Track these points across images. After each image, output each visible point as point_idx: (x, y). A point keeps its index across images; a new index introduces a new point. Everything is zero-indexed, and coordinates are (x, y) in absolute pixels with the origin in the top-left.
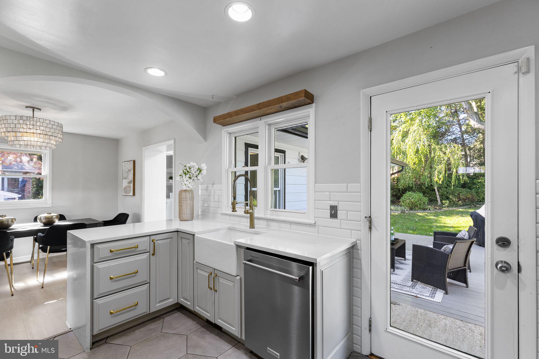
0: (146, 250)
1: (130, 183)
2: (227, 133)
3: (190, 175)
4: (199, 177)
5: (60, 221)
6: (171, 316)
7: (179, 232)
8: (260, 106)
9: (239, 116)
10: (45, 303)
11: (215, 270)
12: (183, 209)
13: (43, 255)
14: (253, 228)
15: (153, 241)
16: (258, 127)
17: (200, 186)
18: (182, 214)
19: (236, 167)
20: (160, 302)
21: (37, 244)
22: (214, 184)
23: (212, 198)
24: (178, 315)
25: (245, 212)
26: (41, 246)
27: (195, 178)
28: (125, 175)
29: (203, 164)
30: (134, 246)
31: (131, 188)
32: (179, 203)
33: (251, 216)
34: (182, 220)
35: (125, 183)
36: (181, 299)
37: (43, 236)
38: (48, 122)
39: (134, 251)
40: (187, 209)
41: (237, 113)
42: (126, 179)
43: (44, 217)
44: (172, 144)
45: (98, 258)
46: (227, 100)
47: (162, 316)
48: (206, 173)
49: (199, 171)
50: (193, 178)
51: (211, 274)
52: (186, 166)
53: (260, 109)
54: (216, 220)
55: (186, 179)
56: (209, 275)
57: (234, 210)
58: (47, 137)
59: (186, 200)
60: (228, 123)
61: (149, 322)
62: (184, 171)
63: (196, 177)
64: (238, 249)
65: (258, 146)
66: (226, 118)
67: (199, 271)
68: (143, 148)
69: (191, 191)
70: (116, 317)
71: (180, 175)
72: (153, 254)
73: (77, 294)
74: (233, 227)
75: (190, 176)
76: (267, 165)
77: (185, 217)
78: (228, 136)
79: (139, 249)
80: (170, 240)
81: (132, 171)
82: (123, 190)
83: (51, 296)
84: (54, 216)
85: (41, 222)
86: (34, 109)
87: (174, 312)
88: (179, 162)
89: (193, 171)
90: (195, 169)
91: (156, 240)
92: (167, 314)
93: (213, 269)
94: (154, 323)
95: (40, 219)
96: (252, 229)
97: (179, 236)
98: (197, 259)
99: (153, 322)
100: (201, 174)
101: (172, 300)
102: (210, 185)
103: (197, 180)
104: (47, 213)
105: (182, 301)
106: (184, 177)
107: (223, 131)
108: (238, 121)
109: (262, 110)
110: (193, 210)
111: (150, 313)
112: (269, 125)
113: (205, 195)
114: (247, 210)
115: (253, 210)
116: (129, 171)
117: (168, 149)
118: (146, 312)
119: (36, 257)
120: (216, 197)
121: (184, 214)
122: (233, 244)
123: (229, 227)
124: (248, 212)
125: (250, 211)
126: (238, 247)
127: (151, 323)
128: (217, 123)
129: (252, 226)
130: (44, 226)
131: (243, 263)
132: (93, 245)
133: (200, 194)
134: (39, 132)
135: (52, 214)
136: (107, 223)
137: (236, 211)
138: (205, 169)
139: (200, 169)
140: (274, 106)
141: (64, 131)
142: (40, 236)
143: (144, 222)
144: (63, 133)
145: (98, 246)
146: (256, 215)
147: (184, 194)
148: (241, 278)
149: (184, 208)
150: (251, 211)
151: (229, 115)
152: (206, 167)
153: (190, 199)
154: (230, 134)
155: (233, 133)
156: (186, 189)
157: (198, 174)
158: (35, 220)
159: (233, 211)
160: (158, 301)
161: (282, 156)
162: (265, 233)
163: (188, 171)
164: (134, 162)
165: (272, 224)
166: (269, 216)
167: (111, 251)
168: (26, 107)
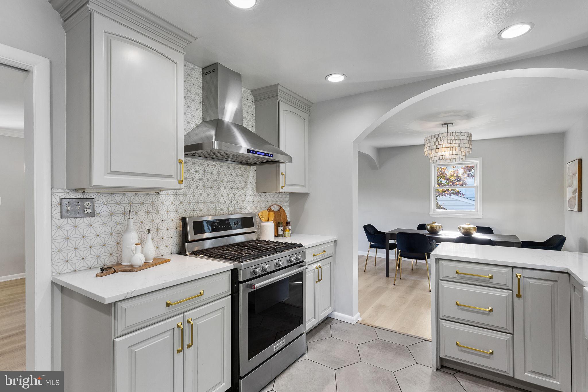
0: (505, 285)
1: (574, 192)
20: (532, 372)
28: (570, 181)
35: (570, 193)
38: (459, 134)
42: (570, 186)
43: (463, 228)
45: (443, 276)
72: (518, 296)
81: (577, 175)
82: (568, 202)
85: (461, 232)
86: (447, 124)
104: (466, 224)
111: (515, 378)
116: (574, 175)
134: (452, 145)
141: (472, 140)
144: (472, 142)
160: (528, 369)
164: (581, 159)
167: (457, 272)
168: (442, 125)
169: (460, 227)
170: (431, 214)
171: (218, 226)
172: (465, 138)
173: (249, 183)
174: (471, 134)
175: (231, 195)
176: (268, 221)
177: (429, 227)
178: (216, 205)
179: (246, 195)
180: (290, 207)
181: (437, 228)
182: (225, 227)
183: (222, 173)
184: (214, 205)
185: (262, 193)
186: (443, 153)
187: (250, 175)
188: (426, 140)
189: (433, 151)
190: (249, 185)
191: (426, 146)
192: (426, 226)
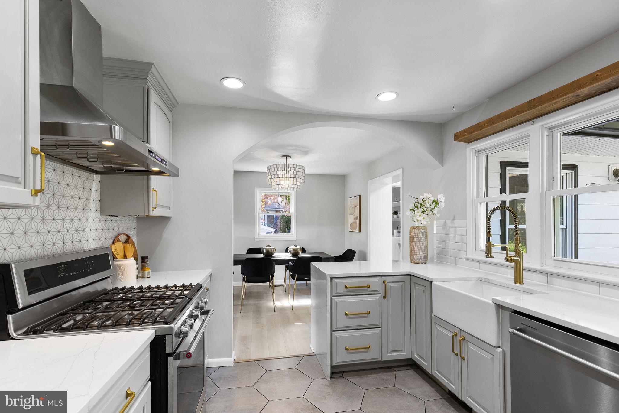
0: (377, 291)
1: (356, 219)
2: (474, 152)
3: (423, 209)
4: (435, 211)
5: (303, 254)
6: (404, 372)
7: (412, 276)
8: (531, 104)
9: (495, 125)
10: (295, 324)
11: (462, 331)
12: (415, 250)
13: (293, 282)
14: (520, 283)
15: (384, 282)
16: (529, 135)
17: (435, 221)
18: (414, 255)
19: (487, 196)
20: (392, 351)
21: (288, 271)
22: (454, 220)
23: (451, 237)
24: (411, 372)
25: (507, 260)
26: (291, 273)
27: (430, 213)
28: (351, 211)
29: (440, 194)
30: (366, 285)
31: (357, 224)
32: (410, 242)
33: (516, 265)
34: (413, 262)
35: (351, 219)
36: (416, 356)
37: (292, 265)
38: (295, 166)
39: (366, 291)
40: (419, 249)
41: (492, 121)
42: (352, 214)
43: (292, 249)
44: (400, 174)
45: (336, 292)
46: (475, 107)
47: (394, 368)
48: (444, 206)
49: (434, 204)
50: (427, 212)
51: (456, 335)
52: (417, 198)
53: (534, 107)
54: (458, 265)
55: (419, 214)
56: (453, 336)
57: (489, 254)
58: (295, 179)
59: (418, 238)
60: (478, 138)
61: (382, 370)
62: (416, 204)
63: (431, 211)
64: (499, 310)
65: (527, 163)
66: (473, 132)
67: (439, 328)
68: (368, 181)
69: (424, 228)
70: (351, 354)
71: (411, 210)
72: (385, 297)
73: (319, 322)
74: (486, 278)
75: (423, 211)
76: (545, 190)
77: (417, 259)
78: (475, 155)
79: (371, 289)
80: (402, 283)
81: (358, 207)
82: (350, 226)
83: (299, 319)
84: (299, 248)
85: (291, 253)
86: (286, 156)
87: (407, 368)
88: (409, 194)
89: (427, 204)
90: (430, 201)
91: (387, 282)
92: (399, 368)
93: (458, 329)
94: (386, 374)
95: (290, 250)
96: (518, 285)
97: (411, 280)
98: (435, 312)
99: (386, 372)
100: (438, 207)
101: (404, 353)
102: (449, 222)
103: (432, 214)
104: (294, 246)
105: (416, 357)
106: (416, 211)
107: (468, 149)
108: (492, 132)
109: (536, 108)
110: (427, 251)
111: (382, 360)
112: (550, 129)
113: (441, 234)
114: (510, 257)
115: (520, 257)
116: (355, 206)
117: (394, 180)
118: (378, 359)
119: (287, 283)
120: (458, 238)
121: (415, 255)
122: (491, 302)
123: (479, 278)
124: (511, 260)
125: (515, 258)
126: (500, 307)
127: (383, 372)
128: (460, 141)
129: (519, 279)
130: (292, 257)
131: (509, 332)
132: (332, 279)
133: (435, 232)
134: (290, 176)
135: (298, 247)
136: (337, 259)
137: (491, 257)
138: (443, 201)
139: (435, 201)
140: (561, 98)
141: (305, 173)
142: (290, 265)
143: (370, 260)
144: (306, 175)
145: (336, 281)
146: (525, 265)
147: (415, 232)
148: (504, 353)
149: (416, 248)
150: (518, 258)
151: (479, 126)
152: (444, 198)
153: (423, 238)
154: (479, 151)
155: (484, 150)
156: (418, 226)
157: (434, 208)
158: (287, 250)
159: (487, 256)
160: (390, 350)
161: (569, 176)
162: (544, 293)
163: (421, 205)
164: (360, 196)
165: (556, 280)
166: (549, 268)
167: (346, 287)
168: (282, 156)
169: (290, 249)
170: (257, 239)
171: (65, 274)
172: (300, 170)
173: (91, 201)
174: (304, 168)
175: (68, 220)
176: (125, 257)
177: (264, 251)
178: (45, 237)
179: (87, 220)
180: (137, 236)
181: (271, 251)
182: (74, 273)
183: (54, 180)
184: (42, 237)
185: (108, 217)
186: (282, 183)
187: (93, 189)
188: (269, 169)
189: (275, 180)
190: (91, 203)
191: (269, 174)
192: (262, 249)
